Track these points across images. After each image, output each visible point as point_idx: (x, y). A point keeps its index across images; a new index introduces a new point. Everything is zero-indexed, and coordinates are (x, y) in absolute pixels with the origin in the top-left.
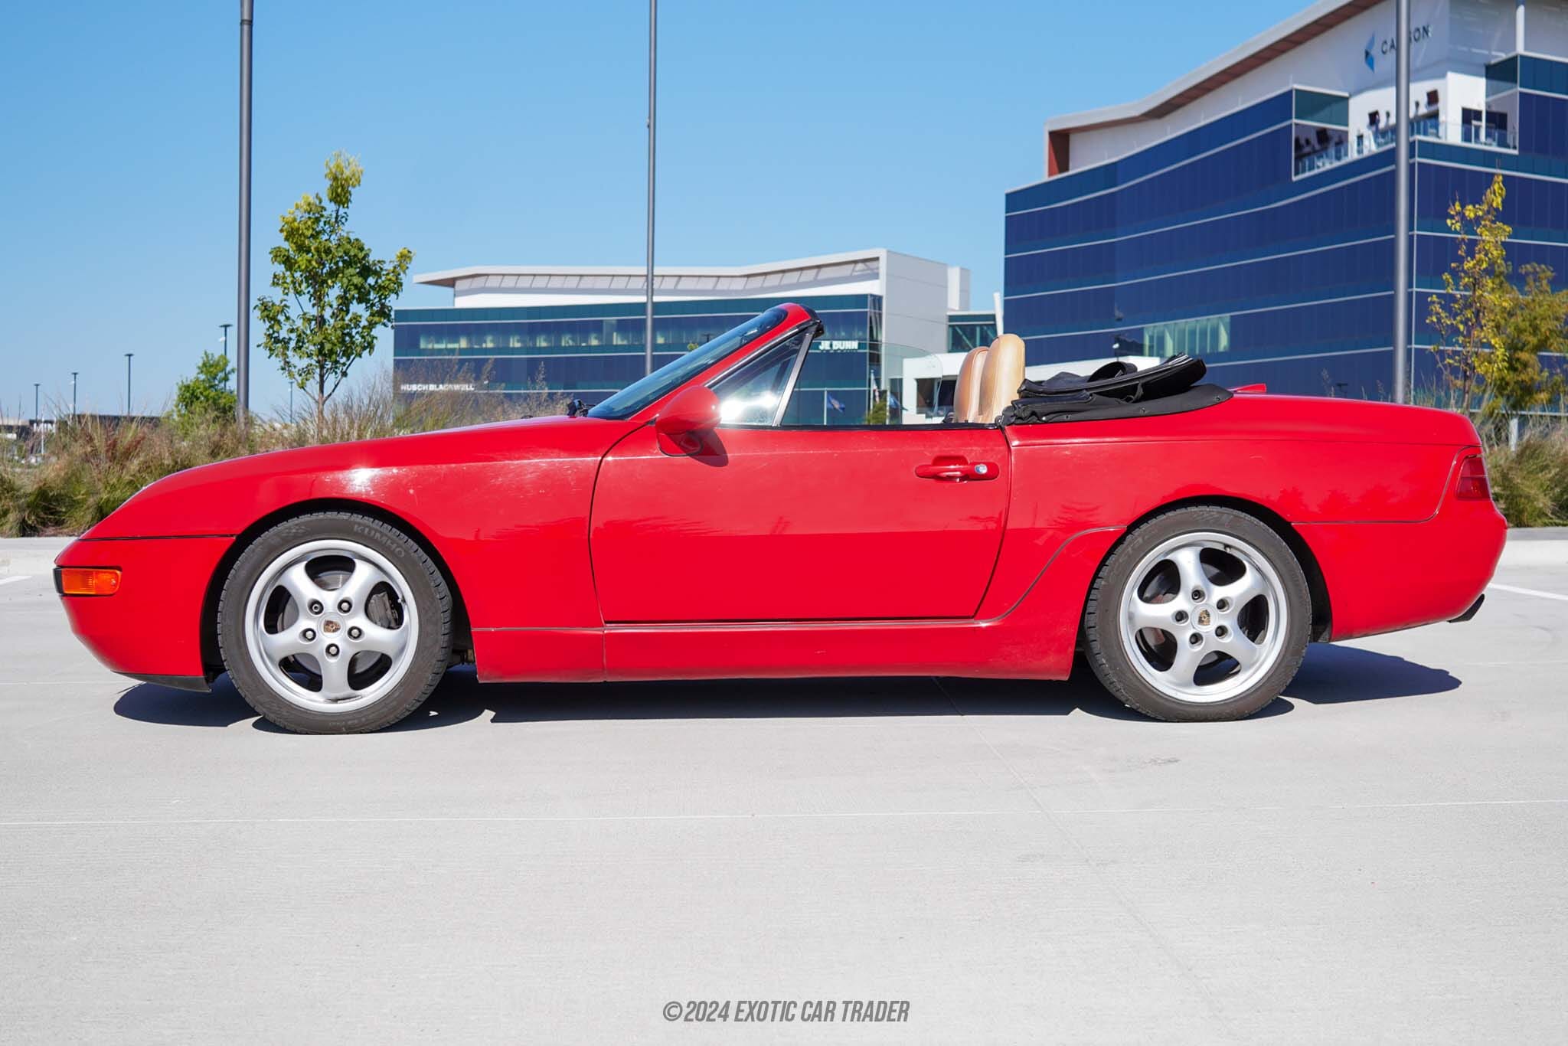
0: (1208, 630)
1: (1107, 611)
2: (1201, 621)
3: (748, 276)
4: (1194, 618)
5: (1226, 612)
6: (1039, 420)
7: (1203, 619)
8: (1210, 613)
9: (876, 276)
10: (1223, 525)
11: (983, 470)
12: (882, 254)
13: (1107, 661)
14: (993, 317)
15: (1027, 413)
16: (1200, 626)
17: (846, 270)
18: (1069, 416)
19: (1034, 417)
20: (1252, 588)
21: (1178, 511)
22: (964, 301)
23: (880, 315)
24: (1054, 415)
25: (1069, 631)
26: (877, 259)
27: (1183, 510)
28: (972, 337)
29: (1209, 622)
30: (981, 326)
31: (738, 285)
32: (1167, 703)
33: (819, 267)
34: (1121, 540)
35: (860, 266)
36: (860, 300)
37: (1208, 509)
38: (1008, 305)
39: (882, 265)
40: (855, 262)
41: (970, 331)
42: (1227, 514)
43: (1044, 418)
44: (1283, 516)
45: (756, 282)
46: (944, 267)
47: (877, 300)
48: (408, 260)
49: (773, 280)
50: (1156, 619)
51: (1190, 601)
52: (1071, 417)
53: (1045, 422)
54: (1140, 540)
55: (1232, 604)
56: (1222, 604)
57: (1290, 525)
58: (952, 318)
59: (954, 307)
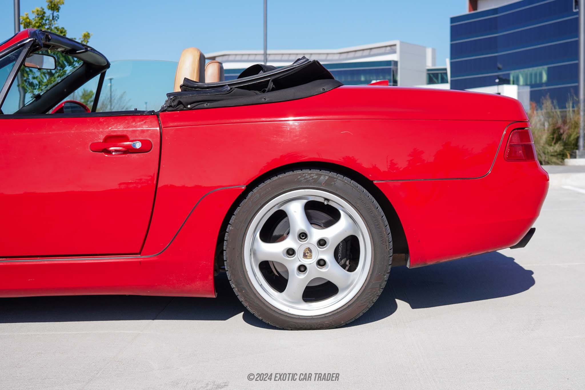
0: (310, 262)
1: (234, 249)
2: (305, 256)
3: (341, 53)
4: (299, 254)
5: (324, 249)
6: (185, 107)
7: (307, 254)
8: (312, 250)
9: (394, 52)
10: (320, 184)
11: (138, 145)
12: (397, 42)
13: (236, 285)
14: (446, 69)
15: (175, 103)
16: (304, 259)
17: (382, 50)
18: (208, 104)
19: (181, 105)
20: (345, 231)
21: (287, 174)
22: (434, 63)
23: (397, 70)
24: (198, 103)
25: (209, 263)
26: (395, 45)
27: (291, 173)
28: (437, 78)
29: (311, 256)
30: (441, 73)
31: (336, 57)
32: (281, 317)
33: (371, 49)
34: (244, 195)
35: (388, 48)
36: (388, 63)
37: (309, 172)
38: (452, 64)
39: (398, 48)
40: (386, 46)
41: (436, 76)
42: (325, 176)
43: (189, 106)
44: (367, 176)
45: (344, 56)
46: (424, 48)
47: (396, 63)
48: (88, 38)
49: (351, 55)
50: (271, 254)
51: (296, 241)
52: (209, 105)
53: (190, 109)
54: (258, 195)
55: (329, 243)
56: (322, 243)
57: (373, 182)
58: (428, 70)
59: (429, 65)
